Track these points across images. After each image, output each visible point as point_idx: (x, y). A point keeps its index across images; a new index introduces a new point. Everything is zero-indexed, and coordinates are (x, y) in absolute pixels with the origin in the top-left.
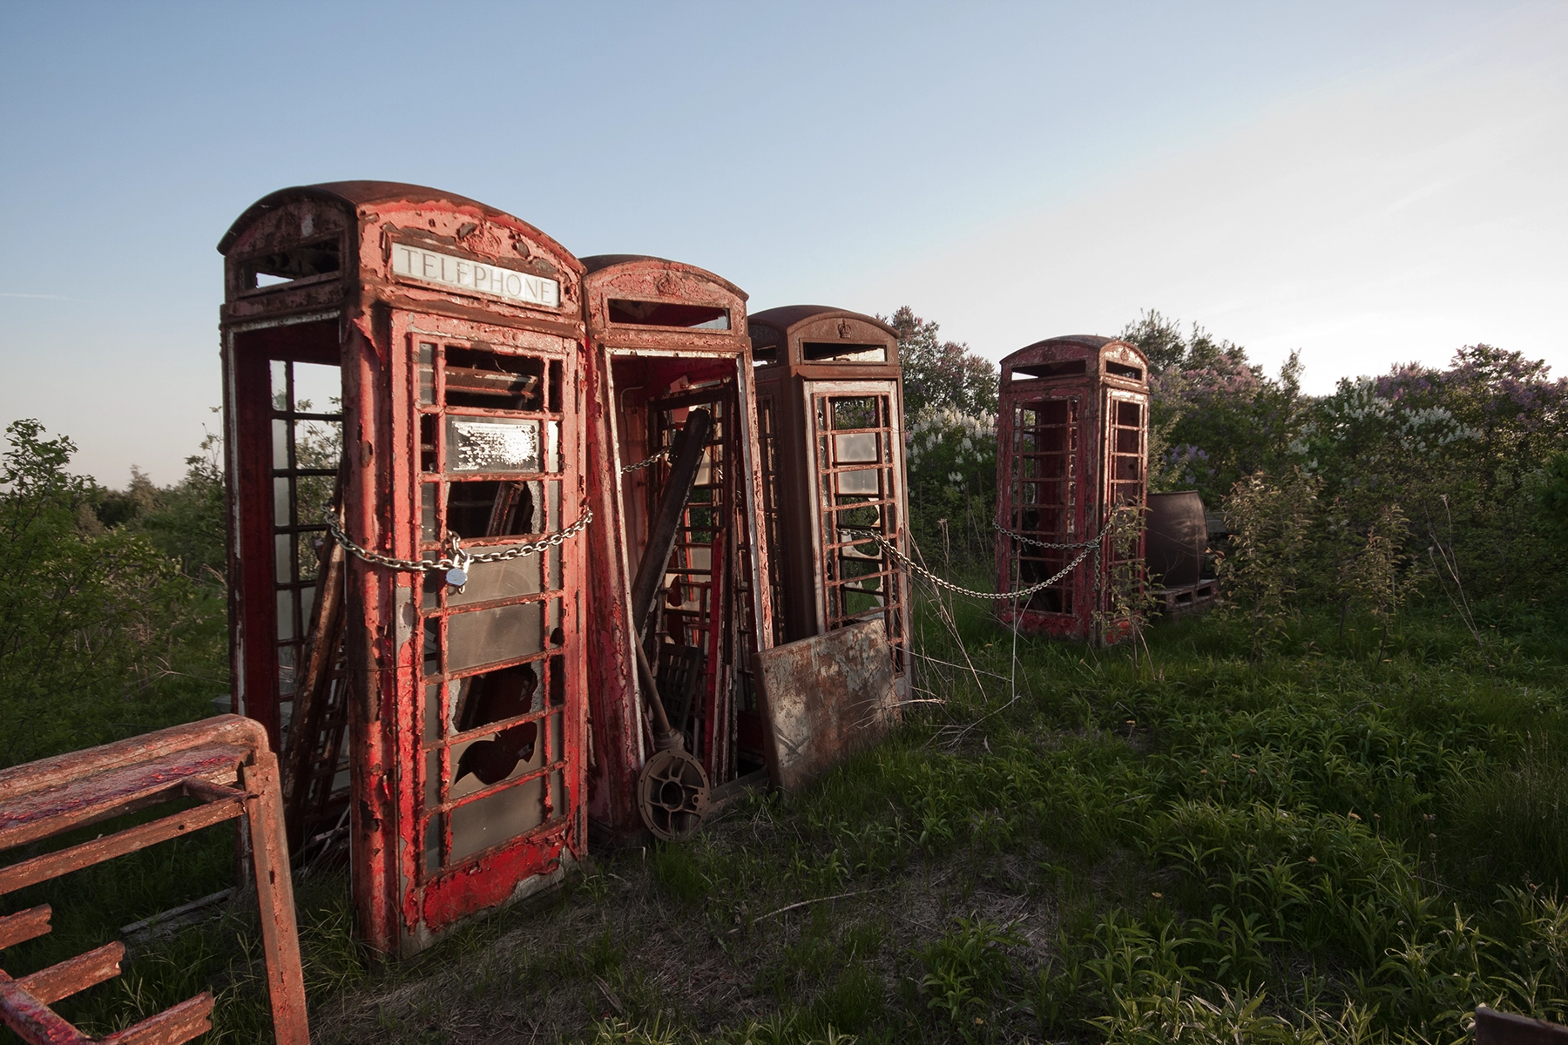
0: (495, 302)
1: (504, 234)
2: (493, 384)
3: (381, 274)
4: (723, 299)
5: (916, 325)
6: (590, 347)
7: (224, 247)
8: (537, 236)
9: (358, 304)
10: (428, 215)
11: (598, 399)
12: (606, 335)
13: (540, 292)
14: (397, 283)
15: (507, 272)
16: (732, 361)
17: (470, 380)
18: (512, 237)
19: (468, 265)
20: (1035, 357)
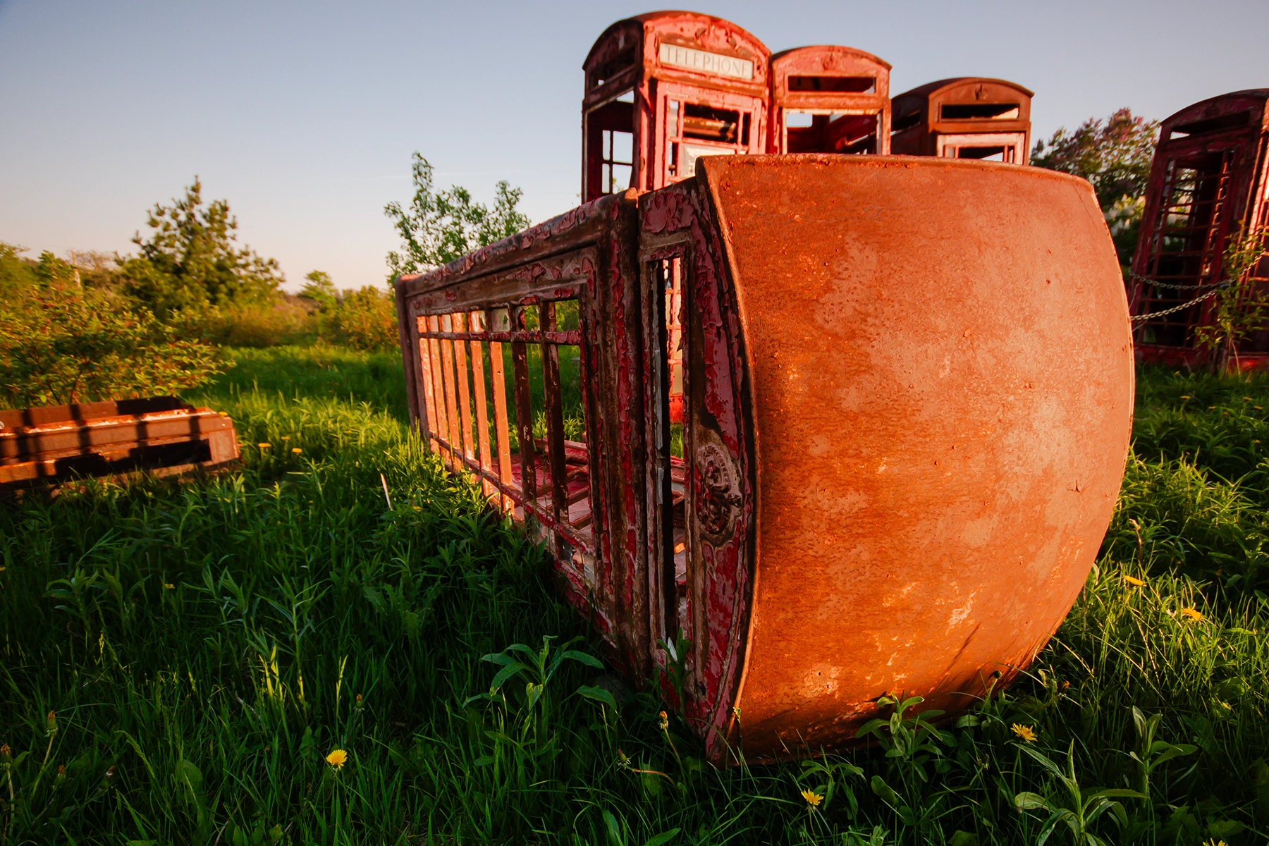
0: (714, 77)
1: (722, 33)
2: (710, 128)
3: (654, 62)
4: (871, 70)
5: (1134, 125)
6: (773, 109)
7: (584, 68)
8: (741, 33)
9: (642, 80)
10: (680, 25)
11: (776, 143)
12: (785, 100)
13: (741, 69)
14: (662, 67)
15: (722, 58)
16: (874, 117)
17: (698, 126)
18: (726, 34)
19: (701, 54)
20: (1197, 114)
